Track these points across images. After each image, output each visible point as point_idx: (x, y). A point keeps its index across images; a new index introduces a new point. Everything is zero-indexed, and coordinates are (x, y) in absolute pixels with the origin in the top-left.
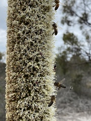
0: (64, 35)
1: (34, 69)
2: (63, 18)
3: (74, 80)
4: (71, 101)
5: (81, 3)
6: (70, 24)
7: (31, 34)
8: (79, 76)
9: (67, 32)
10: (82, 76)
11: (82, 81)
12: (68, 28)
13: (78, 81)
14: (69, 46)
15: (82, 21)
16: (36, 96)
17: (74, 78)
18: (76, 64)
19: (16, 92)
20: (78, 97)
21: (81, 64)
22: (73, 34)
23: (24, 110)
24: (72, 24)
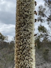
0: (39, 27)
1: (27, 15)
2: (39, 18)
3: (44, 52)
4: (42, 64)
5: (49, 10)
6: (42, 21)
7: (26, 2)
8: (47, 50)
9: (41, 26)
10: (49, 50)
11: (49, 53)
12: (41, 23)
13: (46, 53)
14: (41, 33)
15: (49, 20)
16: (27, 26)
17: (44, 51)
18: (45, 43)
19: (20, 24)
20: (46, 62)
21: (48, 44)
22: (44, 27)
23: (23, 31)
24: (43, 21)
